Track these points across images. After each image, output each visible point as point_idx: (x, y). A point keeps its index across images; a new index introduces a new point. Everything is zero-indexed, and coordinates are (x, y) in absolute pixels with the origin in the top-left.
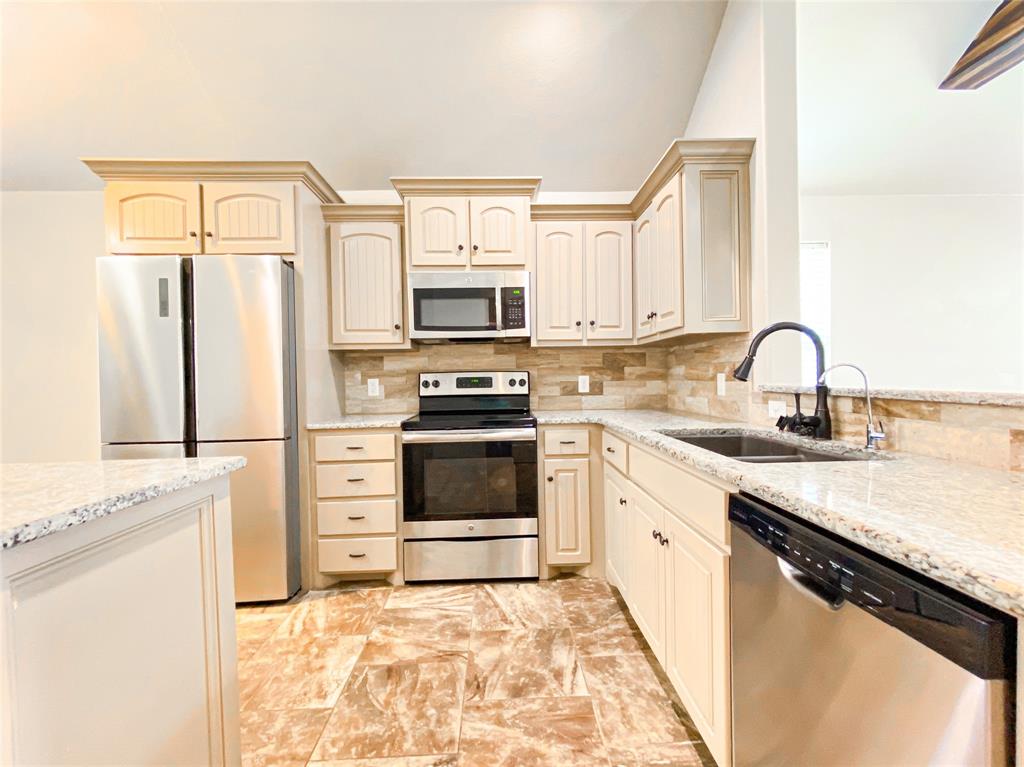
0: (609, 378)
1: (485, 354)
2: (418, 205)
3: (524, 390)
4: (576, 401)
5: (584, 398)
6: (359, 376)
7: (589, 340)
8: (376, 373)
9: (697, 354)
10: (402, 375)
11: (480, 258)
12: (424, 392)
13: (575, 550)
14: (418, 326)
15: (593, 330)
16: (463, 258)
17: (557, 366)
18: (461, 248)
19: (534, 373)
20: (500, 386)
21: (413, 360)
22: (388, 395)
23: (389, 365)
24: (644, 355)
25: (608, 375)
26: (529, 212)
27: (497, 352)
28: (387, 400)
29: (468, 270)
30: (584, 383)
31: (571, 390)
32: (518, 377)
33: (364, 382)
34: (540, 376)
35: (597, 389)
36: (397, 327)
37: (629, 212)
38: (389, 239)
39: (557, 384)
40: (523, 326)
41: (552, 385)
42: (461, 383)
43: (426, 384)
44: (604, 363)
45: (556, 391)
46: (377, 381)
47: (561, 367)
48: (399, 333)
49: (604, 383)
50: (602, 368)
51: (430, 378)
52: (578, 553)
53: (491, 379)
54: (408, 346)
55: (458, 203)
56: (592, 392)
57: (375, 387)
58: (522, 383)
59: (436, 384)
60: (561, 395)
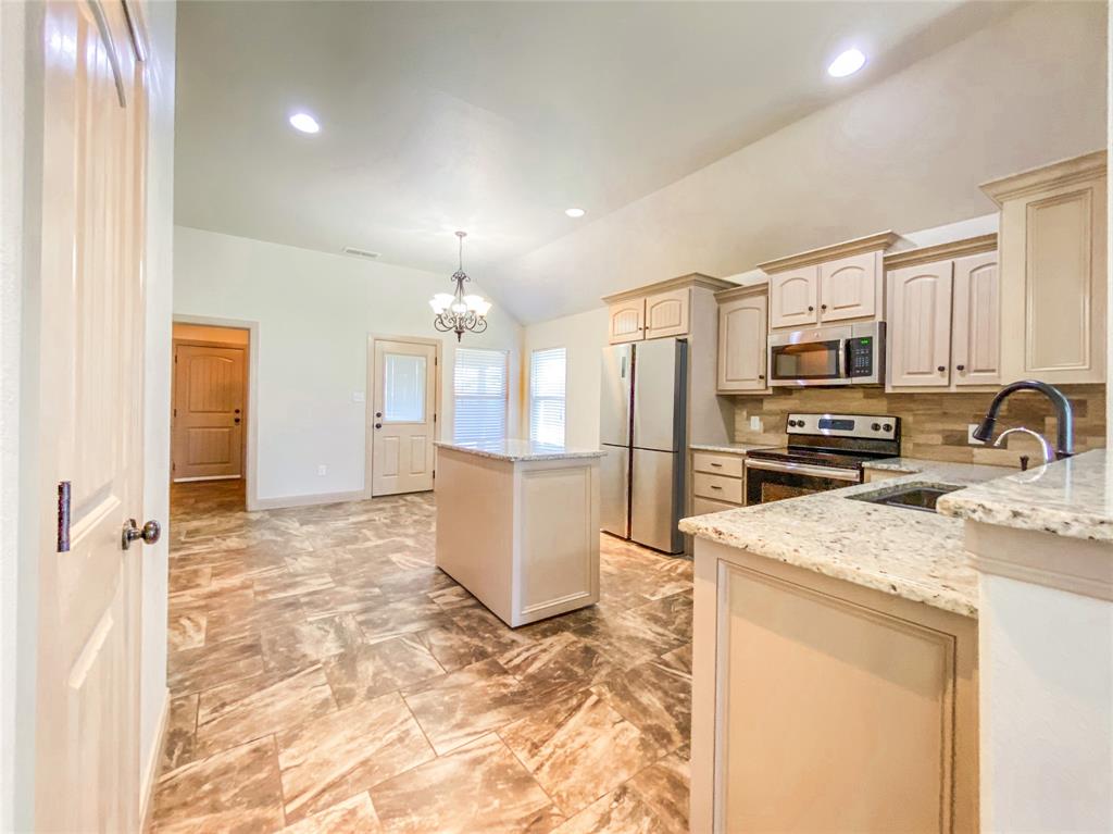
1: (853, 398)
2: (777, 279)
3: (891, 435)
4: (965, 453)
5: (976, 450)
6: (745, 413)
8: (757, 411)
10: (778, 414)
11: (829, 315)
12: (791, 430)
14: (775, 376)
15: (963, 375)
16: (812, 318)
17: (939, 412)
18: (811, 309)
19: (908, 418)
20: (862, 428)
21: (784, 402)
22: (765, 431)
23: (767, 406)
26: (880, 265)
27: (866, 397)
28: (766, 434)
29: (819, 326)
31: (959, 440)
32: (882, 421)
33: (748, 419)
34: (915, 422)
36: (761, 377)
38: (758, 309)
39: (938, 432)
40: (870, 374)
41: (930, 432)
42: (823, 424)
43: (793, 424)
44: (1010, 411)
45: (938, 439)
46: (757, 418)
47: (945, 414)
48: (763, 381)
50: (1007, 417)
51: (795, 418)
53: (853, 422)
54: (770, 392)
55: (809, 272)
57: (756, 424)
58: (888, 428)
59: (801, 424)
60: (943, 444)
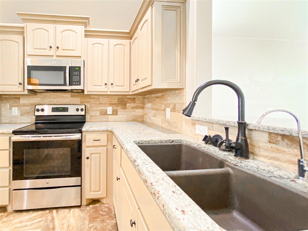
0: (120, 108)
1: (67, 97)
2: (30, 27)
3: (83, 113)
4: (106, 118)
5: (109, 116)
6: (8, 106)
7: (110, 92)
8: (17, 104)
9: (157, 99)
10: (29, 106)
11: (60, 52)
12: (37, 114)
13: (99, 191)
14: (29, 83)
15: (112, 87)
16: (51, 52)
17: (98, 103)
18: (51, 47)
19: (88, 105)
20: (72, 111)
21: (34, 99)
22: (21, 115)
23: (23, 101)
24: (135, 98)
25: (120, 107)
26: (84, 33)
27: (72, 96)
28: (22, 117)
29: (54, 58)
30: (110, 110)
31: (105, 113)
32: (80, 107)
33: (11, 109)
34: (91, 107)
35: (115, 113)
36: (20, 84)
37: (129, 36)
38: (18, 43)
39: (98, 110)
40: (80, 84)
41: (95, 111)
42: (54, 110)
43: (38, 110)
44: (118, 102)
45: (98, 113)
46: (17, 108)
47: (100, 103)
48: (22, 86)
49: (118, 110)
50: (117, 104)
51: (40, 107)
52: (100, 193)
53: (68, 108)
54: (26, 92)
55: (50, 27)
56: (113, 114)
57: (15, 111)
58: (82, 110)
59: (43, 110)
60: (100, 115)
